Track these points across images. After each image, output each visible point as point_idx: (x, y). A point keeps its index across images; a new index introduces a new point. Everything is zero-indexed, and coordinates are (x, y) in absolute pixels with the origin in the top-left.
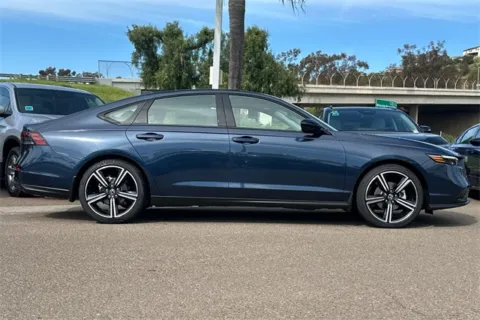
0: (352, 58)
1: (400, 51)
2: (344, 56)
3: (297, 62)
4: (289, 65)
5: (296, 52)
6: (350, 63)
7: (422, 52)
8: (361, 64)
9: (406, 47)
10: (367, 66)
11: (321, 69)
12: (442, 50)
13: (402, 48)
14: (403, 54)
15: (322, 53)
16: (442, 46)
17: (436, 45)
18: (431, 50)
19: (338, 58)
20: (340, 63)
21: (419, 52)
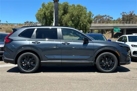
0: (108, 16)
2: (106, 16)
3: (93, 18)
5: (93, 15)
6: (108, 18)
7: (128, 14)
9: (123, 13)
10: (112, 18)
11: (100, 19)
12: (133, 13)
13: (122, 13)
14: (122, 15)
15: (100, 15)
17: (131, 12)
18: (130, 13)
19: (104, 16)
20: (105, 18)
21: (127, 14)
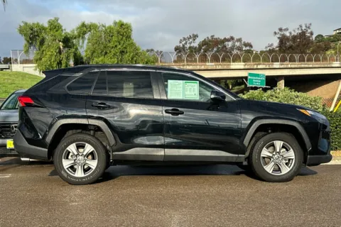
0: (239, 40)
1: (275, 33)
2: (232, 38)
3: (196, 44)
4: (190, 47)
5: (195, 37)
6: (238, 44)
7: (294, 33)
8: (246, 45)
9: (281, 30)
10: (251, 46)
11: (215, 49)
12: (309, 31)
13: (277, 31)
14: (278, 36)
15: (215, 37)
16: (309, 28)
17: (304, 28)
18: (300, 31)
19: (228, 40)
20: (229, 44)
21: (290, 33)
